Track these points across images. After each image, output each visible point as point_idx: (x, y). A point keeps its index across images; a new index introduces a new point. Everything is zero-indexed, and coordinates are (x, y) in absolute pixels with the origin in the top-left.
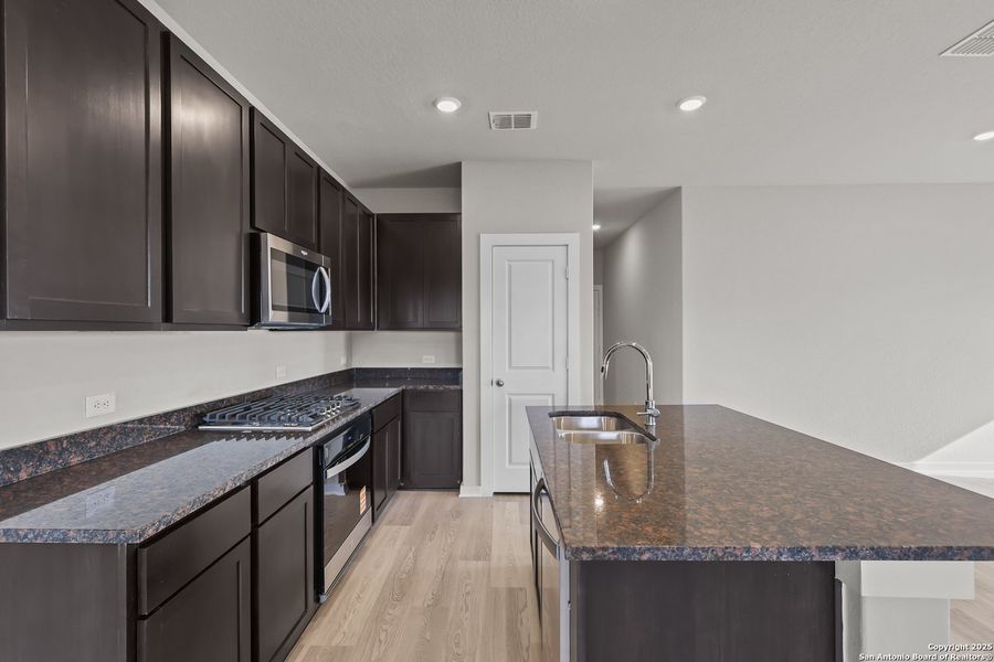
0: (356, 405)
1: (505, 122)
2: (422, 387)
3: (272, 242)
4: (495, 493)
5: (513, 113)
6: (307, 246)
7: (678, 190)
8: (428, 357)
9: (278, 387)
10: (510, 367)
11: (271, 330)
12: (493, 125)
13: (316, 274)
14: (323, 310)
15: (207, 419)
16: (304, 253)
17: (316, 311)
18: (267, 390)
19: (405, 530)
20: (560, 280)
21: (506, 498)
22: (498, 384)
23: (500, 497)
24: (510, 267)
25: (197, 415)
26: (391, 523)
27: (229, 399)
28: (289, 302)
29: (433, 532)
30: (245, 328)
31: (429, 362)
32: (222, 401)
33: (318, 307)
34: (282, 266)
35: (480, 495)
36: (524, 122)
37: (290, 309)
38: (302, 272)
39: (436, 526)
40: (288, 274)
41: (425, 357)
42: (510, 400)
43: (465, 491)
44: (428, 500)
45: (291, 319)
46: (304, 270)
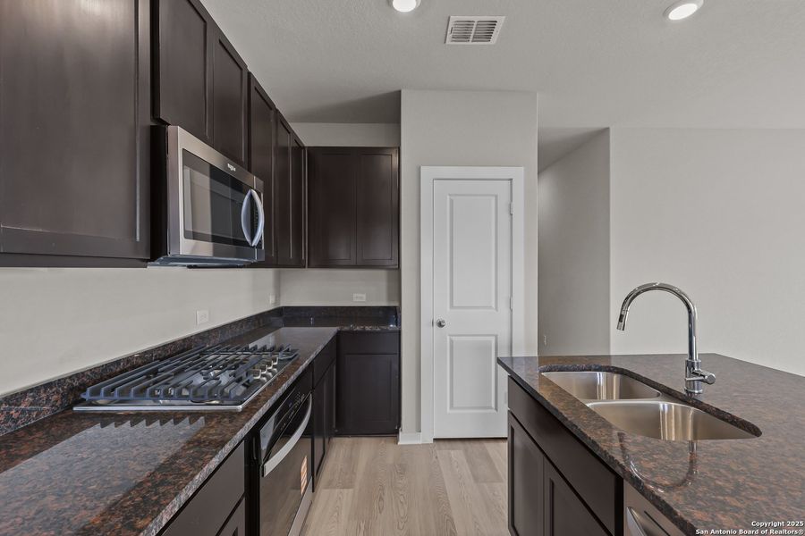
0: (293, 357)
1: (463, 33)
2: (358, 328)
3: (183, 141)
4: (435, 440)
5: (476, 19)
6: (234, 158)
7: (605, 131)
8: (360, 295)
9: (199, 335)
10: (452, 306)
11: (190, 267)
12: (449, 36)
13: (247, 197)
14: (255, 242)
15: (87, 396)
16: (232, 168)
17: (246, 244)
18: (184, 340)
19: (347, 494)
20: (504, 217)
21: (448, 445)
22: (440, 325)
23: (441, 443)
24: (452, 201)
25: (72, 389)
26: (329, 485)
27: (128, 359)
28: (213, 229)
29: (381, 499)
30: (143, 262)
31: (360, 299)
32: (117, 362)
33: (248, 239)
34: (204, 181)
35: (420, 442)
36: (487, 30)
37: (215, 239)
38: (227, 191)
39: (383, 489)
40: (213, 193)
41: (355, 295)
42: (452, 342)
43: (405, 438)
44: (366, 448)
45: (215, 253)
46: (230, 189)
